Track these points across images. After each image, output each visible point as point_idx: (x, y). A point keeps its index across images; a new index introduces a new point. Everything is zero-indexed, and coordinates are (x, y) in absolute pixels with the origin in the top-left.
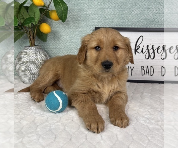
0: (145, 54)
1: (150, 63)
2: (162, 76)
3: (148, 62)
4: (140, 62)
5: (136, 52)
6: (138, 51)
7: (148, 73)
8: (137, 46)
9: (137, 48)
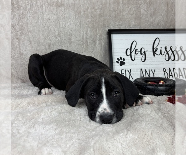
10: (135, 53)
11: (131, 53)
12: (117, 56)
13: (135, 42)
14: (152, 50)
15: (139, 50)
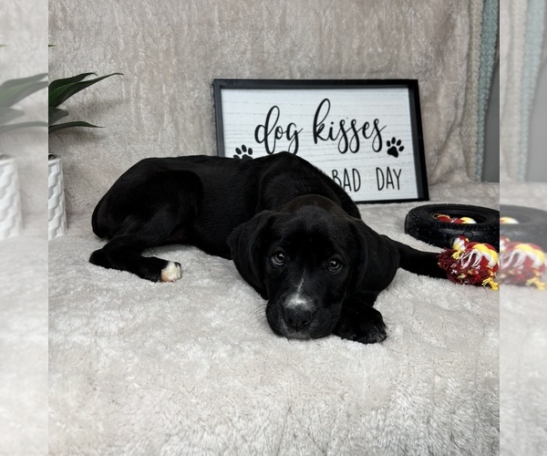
0: (337, 141)
1: (349, 161)
2: (379, 189)
3: (346, 159)
4: (328, 161)
5: (318, 139)
6: (320, 135)
7: (349, 185)
8: (318, 123)
9: (318, 128)
10: (276, 137)
11: (266, 135)
12: (235, 142)
13: (275, 109)
14: (312, 129)
15: (285, 129)
